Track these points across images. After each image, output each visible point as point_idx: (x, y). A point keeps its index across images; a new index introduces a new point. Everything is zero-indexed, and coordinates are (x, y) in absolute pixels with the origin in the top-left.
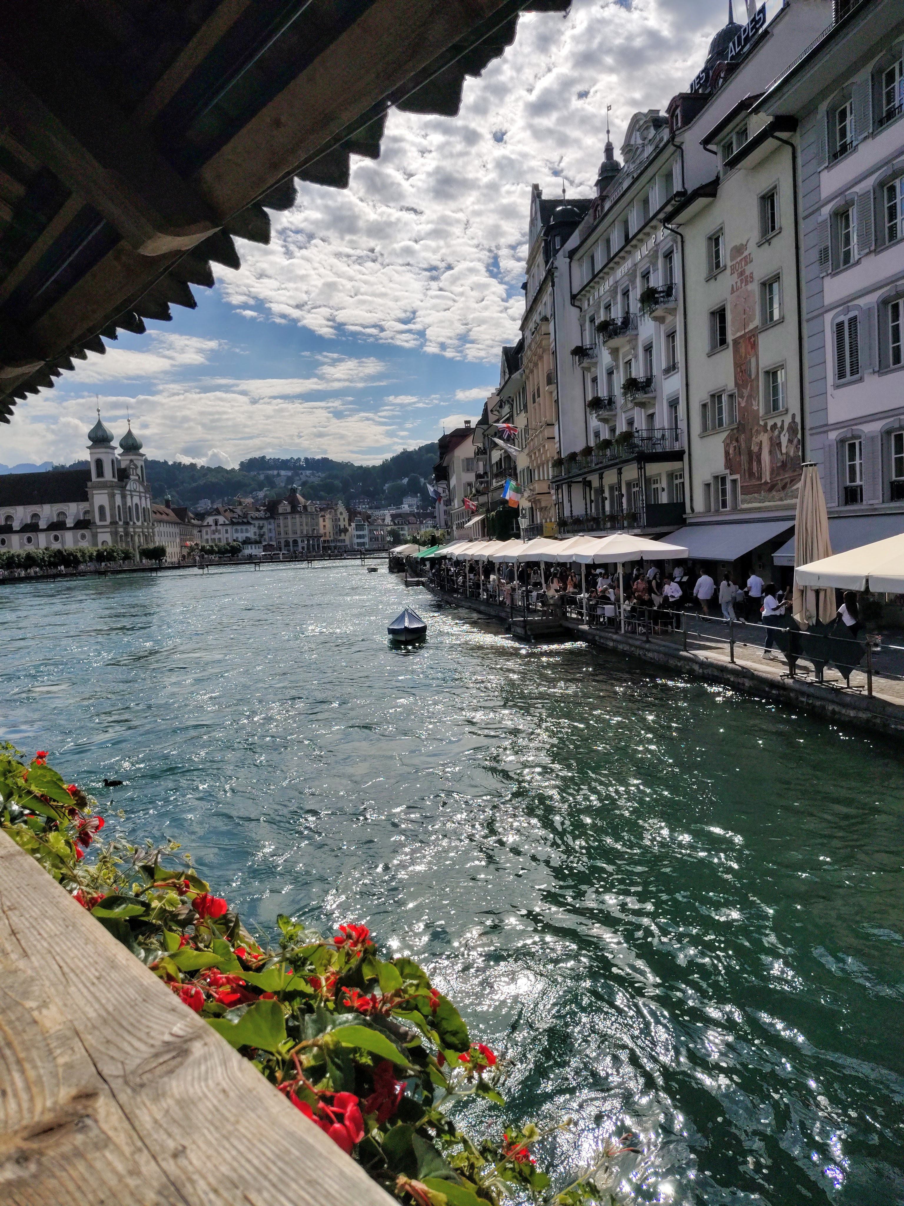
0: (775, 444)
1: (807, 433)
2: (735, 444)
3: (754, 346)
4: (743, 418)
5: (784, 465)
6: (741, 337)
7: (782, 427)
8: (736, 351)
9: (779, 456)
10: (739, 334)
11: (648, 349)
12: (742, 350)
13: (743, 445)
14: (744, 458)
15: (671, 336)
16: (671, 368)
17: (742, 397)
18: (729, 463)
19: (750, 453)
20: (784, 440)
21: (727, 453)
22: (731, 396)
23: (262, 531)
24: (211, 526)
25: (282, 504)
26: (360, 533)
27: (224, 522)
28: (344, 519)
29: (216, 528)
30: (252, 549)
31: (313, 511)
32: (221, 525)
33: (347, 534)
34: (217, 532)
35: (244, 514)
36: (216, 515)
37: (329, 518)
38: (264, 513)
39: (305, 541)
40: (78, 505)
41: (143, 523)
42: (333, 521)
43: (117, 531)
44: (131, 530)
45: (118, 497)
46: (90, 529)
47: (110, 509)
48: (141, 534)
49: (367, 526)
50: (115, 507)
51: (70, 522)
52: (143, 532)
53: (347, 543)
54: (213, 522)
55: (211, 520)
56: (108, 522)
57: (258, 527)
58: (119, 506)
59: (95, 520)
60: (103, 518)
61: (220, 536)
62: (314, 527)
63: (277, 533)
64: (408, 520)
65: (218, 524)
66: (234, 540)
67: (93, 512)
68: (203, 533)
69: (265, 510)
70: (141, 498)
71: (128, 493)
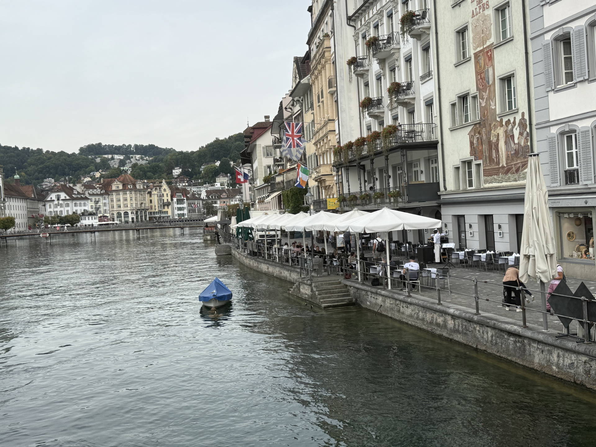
0: (509, 137)
1: (534, 127)
2: (478, 136)
3: (491, 58)
4: (484, 116)
5: (517, 152)
6: (480, 51)
7: (514, 122)
8: (477, 63)
9: (513, 145)
10: (479, 49)
11: (408, 60)
12: (482, 62)
13: (484, 137)
14: (485, 147)
15: (426, 49)
16: (427, 76)
17: (483, 99)
18: (474, 151)
19: (490, 142)
20: (516, 133)
21: (472, 143)
22: (474, 97)
23: (98, 204)
24: (54, 200)
25: (115, 183)
26: (181, 206)
27: (65, 197)
28: (167, 194)
29: (59, 203)
30: (89, 219)
31: (142, 187)
32: (62, 200)
33: (170, 207)
34: (59, 206)
35: (83, 190)
36: (58, 191)
37: (154, 194)
38: (99, 190)
39: (135, 213)
42: (158, 196)
49: (186, 200)
53: (170, 214)
54: (56, 198)
55: (53, 196)
57: (95, 201)
61: (62, 209)
62: (142, 202)
63: (110, 206)
64: (221, 194)
65: (60, 199)
66: (74, 213)
68: (47, 207)
69: (101, 188)
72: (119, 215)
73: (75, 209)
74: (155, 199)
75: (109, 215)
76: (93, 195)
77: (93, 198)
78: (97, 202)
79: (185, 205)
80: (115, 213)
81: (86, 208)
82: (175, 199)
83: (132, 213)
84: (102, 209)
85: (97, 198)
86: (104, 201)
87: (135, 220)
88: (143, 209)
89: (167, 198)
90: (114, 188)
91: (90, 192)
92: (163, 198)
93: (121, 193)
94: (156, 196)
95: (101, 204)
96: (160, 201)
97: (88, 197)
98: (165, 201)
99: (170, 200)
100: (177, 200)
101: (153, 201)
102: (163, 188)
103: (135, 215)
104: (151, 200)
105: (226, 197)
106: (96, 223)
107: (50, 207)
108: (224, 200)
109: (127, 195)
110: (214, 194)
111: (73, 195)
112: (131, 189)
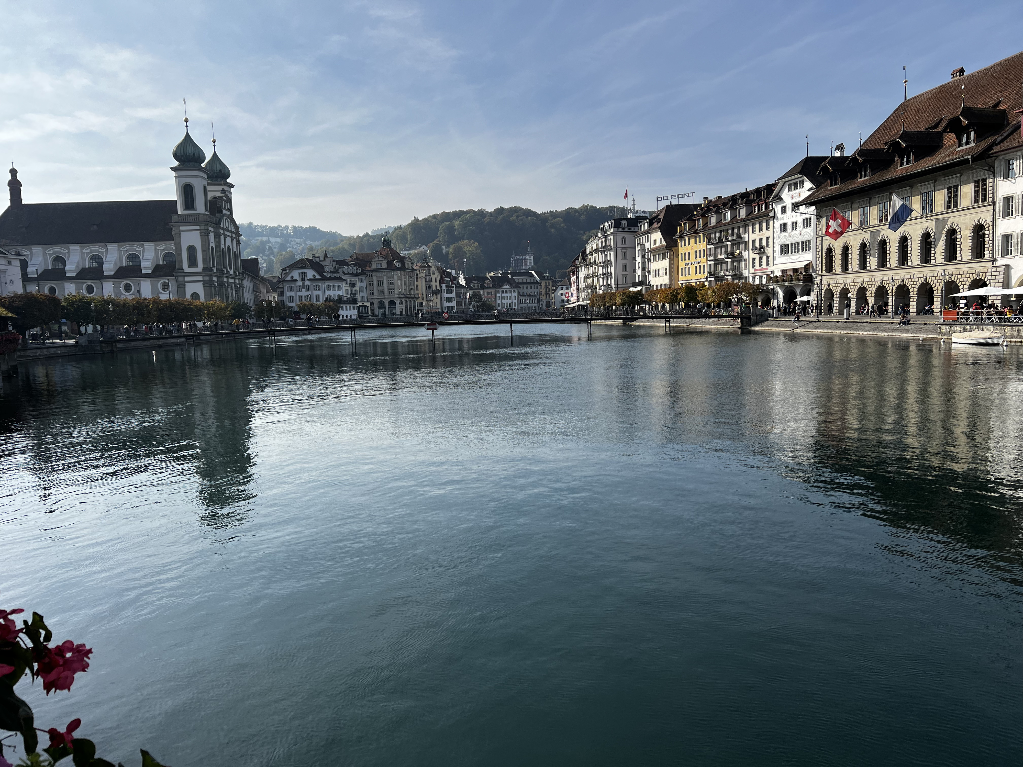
23: (354, 289)
24: (296, 280)
25: (377, 259)
26: (449, 296)
27: (314, 276)
28: (436, 279)
29: (303, 284)
30: (347, 309)
31: (411, 268)
32: (309, 280)
33: (439, 296)
34: (304, 288)
35: (335, 268)
36: (302, 267)
37: (422, 278)
38: (355, 268)
39: (404, 303)
40: (156, 246)
41: (234, 272)
42: (426, 281)
43: (211, 281)
44: (225, 280)
45: (212, 236)
46: (175, 276)
47: (203, 251)
48: (233, 285)
49: (454, 288)
50: (209, 249)
51: (147, 266)
52: (235, 283)
53: (439, 307)
54: (299, 276)
55: (296, 274)
56: (200, 268)
57: (350, 284)
58: (212, 248)
59: (182, 265)
60: (193, 262)
61: (309, 293)
62: (411, 287)
63: (369, 292)
64: (484, 283)
65: (306, 279)
66: (327, 299)
67: (180, 254)
68: (285, 289)
69: (355, 265)
70: (232, 240)
71: (222, 231)
72: (381, 305)
73: (328, 293)
74: (421, 284)
75: (368, 304)
76: (348, 274)
77: (348, 279)
78: (353, 285)
79: (453, 295)
80: (376, 302)
81: (340, 293)
82: (444, 286)
83: (401, 303)
84: (358, 297)
85: (353, 278)
86: (361, 285)
87: (404, 313)
88: (413, 298)
89: (436, 284)
90: (374, 266)
91: (344, 269)
92: (432, 283)
93: (385, 273)
94: (424, 280)
95: (358, 289)
96: (429, 286)
97: (343, 277)
98: (434, 288)
99: (438, 288)
100: (446, 286)
101: (420, 287)
102: (432, 269)
103: (404, 305)
104: (417, 286)
105: (491, 286)
106: (354, 315)
107: (291, 289)
108: (489, 290)
109: (393, 277)
110: (476, 282)
111: (325, 274)
112: (399, 268)
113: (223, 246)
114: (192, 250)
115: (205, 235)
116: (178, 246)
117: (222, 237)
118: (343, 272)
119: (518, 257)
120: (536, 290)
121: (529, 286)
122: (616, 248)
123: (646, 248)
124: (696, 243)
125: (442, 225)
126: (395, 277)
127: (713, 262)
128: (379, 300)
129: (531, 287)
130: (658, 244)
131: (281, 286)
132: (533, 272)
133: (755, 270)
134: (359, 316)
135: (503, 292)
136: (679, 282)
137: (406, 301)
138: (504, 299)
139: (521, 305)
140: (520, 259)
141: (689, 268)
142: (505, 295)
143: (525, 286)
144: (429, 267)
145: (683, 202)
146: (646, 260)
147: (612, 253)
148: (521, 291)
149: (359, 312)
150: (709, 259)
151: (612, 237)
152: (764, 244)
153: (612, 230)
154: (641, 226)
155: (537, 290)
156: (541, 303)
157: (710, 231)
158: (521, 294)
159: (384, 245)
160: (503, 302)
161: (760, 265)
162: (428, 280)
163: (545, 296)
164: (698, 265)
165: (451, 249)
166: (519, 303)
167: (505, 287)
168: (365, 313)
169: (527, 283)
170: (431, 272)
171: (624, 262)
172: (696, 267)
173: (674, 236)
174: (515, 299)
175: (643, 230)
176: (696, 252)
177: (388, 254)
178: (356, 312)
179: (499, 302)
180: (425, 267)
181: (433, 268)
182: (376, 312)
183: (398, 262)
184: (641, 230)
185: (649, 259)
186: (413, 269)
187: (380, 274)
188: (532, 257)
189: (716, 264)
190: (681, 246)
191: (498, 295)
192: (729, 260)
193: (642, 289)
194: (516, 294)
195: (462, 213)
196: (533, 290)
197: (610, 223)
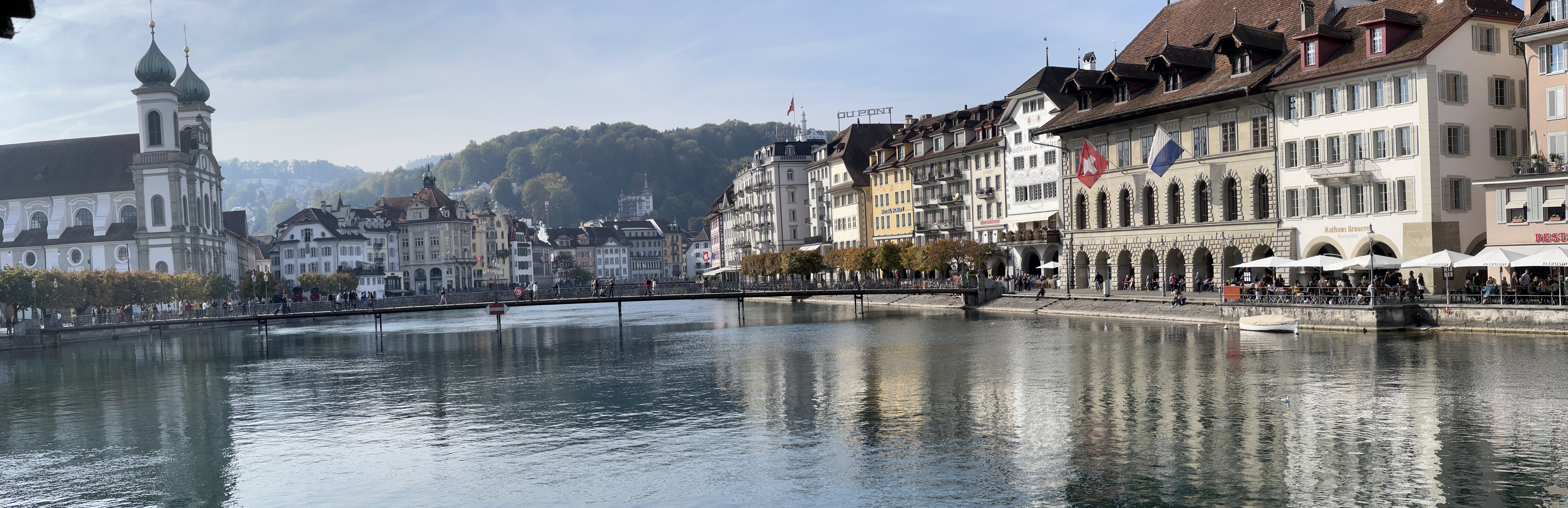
23: (381, 251)
24: (298, 241)
25: (414, 206)
26: (523, 259)
27: (323, 234)
28: (502, 233)
29: (307, 246)
30: (368, 283)
31: (464, 217)
32: (316, 240)
33: (507, 260)
34: (308, 252)
35: (353, 221)
36: (307, 222)
37: (481, 232)
38: (382, 221)
39: (453, 271)
40: (112, 197)
41: (213, 232)
42: (487, 237)
43: (183, 244)
44: (201, 242)
45: (184, 180)
46: (136, 239)
47: (173, 203)
48: (212, 250)
49: (531, 248)
50: (180, 199)
51: (100, 227)
52: (213, 247)
53: (507, 276)
54: (302, 235)
55: (297, 232)
56: (168, 227)
57: (375, 244)
58: (184, 198)
59: (145, 224)
60: (159, 219)
61: (314, 260)
62: (465, 247)
63: (402, 255)
64: (576, 238)
65: (312, 239)
66: (340, 268)
67: (142, 208)
68: (282, 255)
69: (382, 216)
70: (211, 186)
71: (197, 174)
72: (420, 276)
73: (342, 259)
74: (481, 241)
75: (400, 274)
76: (372, 230)
77: (372, 236)
78: (379, 246)
79: (529, 258)
80: (412, 272)
81: (360, 258)
82: (515, 244)
83: (449, 272)
84: (386, 263)
85: (379, 236)
86: (391, 245)
87: (454, 287)
88: (468, 263)
89: (503, 241)
90: (410, 217)
91: (366, 223)
92: (497, 241)
93: (425, 227)
94: (484, 235)
95: (386, 252)
96: (492, 245)
97: (364, 235)
98: (500, 248)
99: (506, 247)
100: (519, 245)
101: (477, 248)
102: (496, 219)
103: (454, 274)
104: (474, 245)
105: (588, 242)
106: (380, 291)
107: (290, 255)
108: (584, 250)
109: (438, 232)
110: (564, 236)
111: (339, 231)
112: (446, 220)
113: (198, 195)
114: (157, 201)
115: (175, 179)
116: (140, 196)
117: (198, 182)
118: (365, 227)
119: (629, 198)
120: (658, 249)
121: (647, 242)
122: (779, 185)
123: (824, 186)
124: (896, 181)
125: (513, 151)
126: (442, 232)
127: (921, 210)
128: (417, 268)
129: (650, 243)
130: (841, 181)
131: (276, 250)
132: (652, 221)
133: (982, 223)
134: (387, 293)
135: (606, 252)
136: (874, 239)
137: (457, 268)
138: (607, 262)
139: (634, 272)
140: (631, 201)
141: (888, 217)
142: (609, 256)
143: (640, 242)
144: (493, 215)
145: (876, 120)
146: (825, 205)
147: (773, 194)
148: (634, 250)
149: (387, 286)
150: (916, 204)
151: (772, 169)
152: (993, 185)
153: (772, 159)
154: (815, 154)
155: (660, 249)
156: (665, 268)
157: (916, 165)
158: (635, 254)
159: (426, 185)
160: (607, 267)
161: (989, 216)
162: (491, 236)
163: (671, 257)
164: (900, 214)
165: (526, 187)
166: (632, 268)
167: (609, 244)
168: (396, 288)
169: (643, 238)
170: (495, 223)
171: (793, 206)
172: (898, 216)
173: (865, 169)
174: (624, 261)
175: (818, 159)
176: (897, 193)
177: (430, 197)
178: (382, 287)
179: (600, 267)
180: (486, 215)
181: (498, 218)
182: (412, 287)
183: (446, 209)
184: (815, 160)
185: (828, 203)
186: (468, 219)
187: (418, 229)
188: (651, 198)
189: (926, 213)
190: (876, 185)
191: (599, 256)
192: (945, 207)
193: (819, 249)
194: (626, 255)
195: (542, 133)
196: (652, 249)
197: (769, 149)
